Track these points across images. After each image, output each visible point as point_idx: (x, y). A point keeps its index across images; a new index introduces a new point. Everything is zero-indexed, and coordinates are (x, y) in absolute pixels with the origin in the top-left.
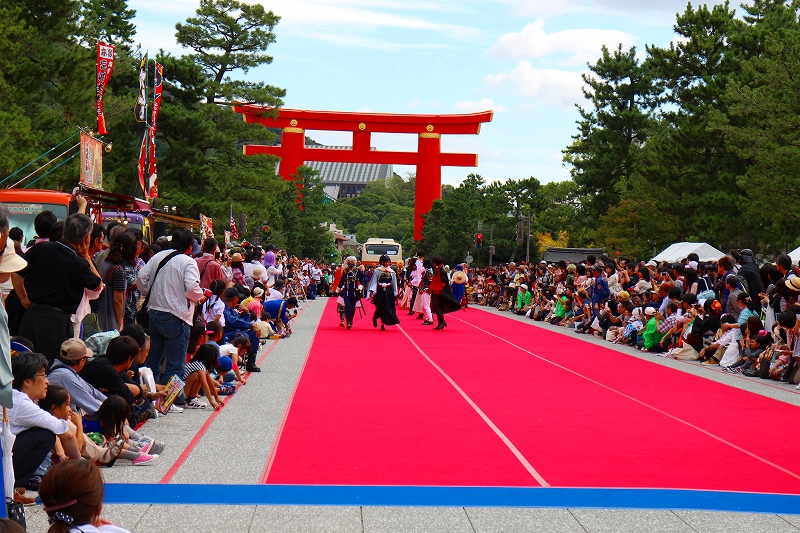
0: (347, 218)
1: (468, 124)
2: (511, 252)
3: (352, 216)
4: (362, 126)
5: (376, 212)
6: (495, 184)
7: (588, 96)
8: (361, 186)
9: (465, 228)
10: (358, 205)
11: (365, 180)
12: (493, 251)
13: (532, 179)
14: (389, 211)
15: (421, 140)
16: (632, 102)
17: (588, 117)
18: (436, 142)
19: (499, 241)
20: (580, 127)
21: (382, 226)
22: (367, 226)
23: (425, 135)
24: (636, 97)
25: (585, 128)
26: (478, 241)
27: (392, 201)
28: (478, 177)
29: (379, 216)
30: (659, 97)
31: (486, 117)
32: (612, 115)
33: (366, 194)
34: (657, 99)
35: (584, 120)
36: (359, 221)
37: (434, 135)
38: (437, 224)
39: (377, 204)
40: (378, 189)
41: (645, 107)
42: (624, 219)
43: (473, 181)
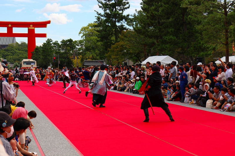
0: (3, 55)
1: (43, 25)
2: (64, 63)
3: (4, 54)
4: (10, 26)
5: (11, 53)
6: (56, 42)
7: (100, 7)
8: (7, 46)
9: (49, 55)
10: (6, 51)
11: (8, 44)
12: (59, 62)
13: (70, 39)
14: (15, 52)
15: (29, 30)
16: (116, 9)
17: (100, 14)
18: (34, 30)
19: (61, 59)
20: (97, 18)
21: (14, 57)
22: (9, 57)
23: (30, 28)
24: (117, 7)
25: (99, 18)
26: (54, 59)
27: (16, 49)
28: (50, 39)
29: (13, 54)
30: (125, 7)
31: (49, 22)
32: (110, 13)
33: (8, 48)
34: (124, 8)
35: (98, 16)
36: (7, 55)
37: (33, 28)
38: (37, 55)
39: (12, 50)
40: (12, 46)
41: (120, 11)
42: (117, 49)
43: (49, 41)
